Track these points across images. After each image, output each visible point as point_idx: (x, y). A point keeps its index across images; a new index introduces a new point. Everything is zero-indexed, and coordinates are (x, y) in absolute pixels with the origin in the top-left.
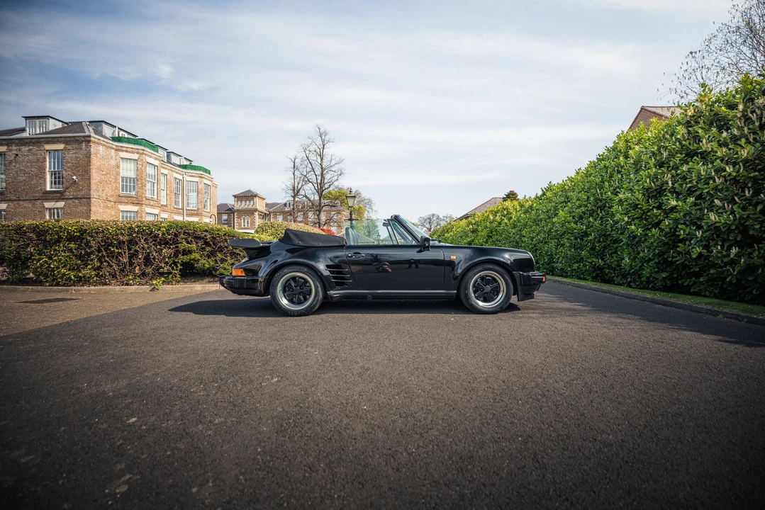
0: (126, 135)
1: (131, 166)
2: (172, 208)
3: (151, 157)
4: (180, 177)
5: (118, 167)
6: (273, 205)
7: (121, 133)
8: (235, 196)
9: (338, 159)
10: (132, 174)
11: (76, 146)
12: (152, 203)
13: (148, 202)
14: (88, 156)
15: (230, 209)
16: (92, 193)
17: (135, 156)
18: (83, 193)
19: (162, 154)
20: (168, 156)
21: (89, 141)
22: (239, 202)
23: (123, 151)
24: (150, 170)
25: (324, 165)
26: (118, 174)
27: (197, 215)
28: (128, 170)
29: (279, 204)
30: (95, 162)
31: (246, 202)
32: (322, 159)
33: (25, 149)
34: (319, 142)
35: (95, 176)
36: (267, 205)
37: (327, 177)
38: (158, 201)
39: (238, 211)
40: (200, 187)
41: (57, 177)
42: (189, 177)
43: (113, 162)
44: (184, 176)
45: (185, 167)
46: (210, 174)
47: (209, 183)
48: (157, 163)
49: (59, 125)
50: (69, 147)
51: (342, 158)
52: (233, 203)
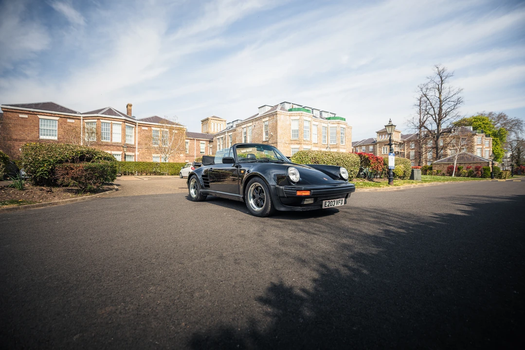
0: (297, 107)
1: (296, 123)
2: (321, 145)
3: (306, 116)
4: (326, 125)
5: (290, 125)
6: (407, 136)
7: (294, 106)
8: (378, 133)
9: (456, 90)
10: (297, 128)
11: (272, 117)
12: (307, 142)
13: (304, 142)
14: (276, 122)
15: (374, 142)
16: (278, 140)
17: (298, 117)
18: (275, 140)
19: (317, 113)
20: (321, 114)
21: (277, 114)
22: (380, 136)
23: (292, 116)
24: (306, 124)
25: (442, 99)
26: (290, 129)
27: (336, 147)
28: (295, 126)
29: (412, 135)
30: (279, 124)
31: (385, 135)
32: (440, 93)
33: (257, 122)
34: (438, 79)
35: (279, 131)
36: (402, 136)
37: (444, 108)
38: (311, 141)
39: (379, 142)
40: (338, 129)
41: (267, 133)
42: (330, 124)
43: (288, 123)
44: (329, 124)
45: (329, 119)
46: (345, 120)
47: (344, 126)
48: (310, 119)
49: (270, 108)
50: (270, 119)
51: (461, 88)
52: (376, 137)
